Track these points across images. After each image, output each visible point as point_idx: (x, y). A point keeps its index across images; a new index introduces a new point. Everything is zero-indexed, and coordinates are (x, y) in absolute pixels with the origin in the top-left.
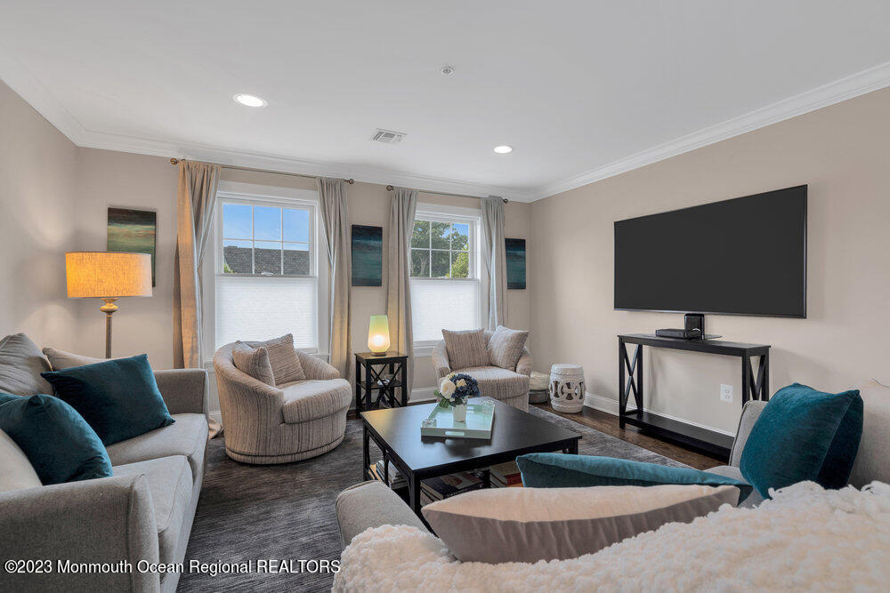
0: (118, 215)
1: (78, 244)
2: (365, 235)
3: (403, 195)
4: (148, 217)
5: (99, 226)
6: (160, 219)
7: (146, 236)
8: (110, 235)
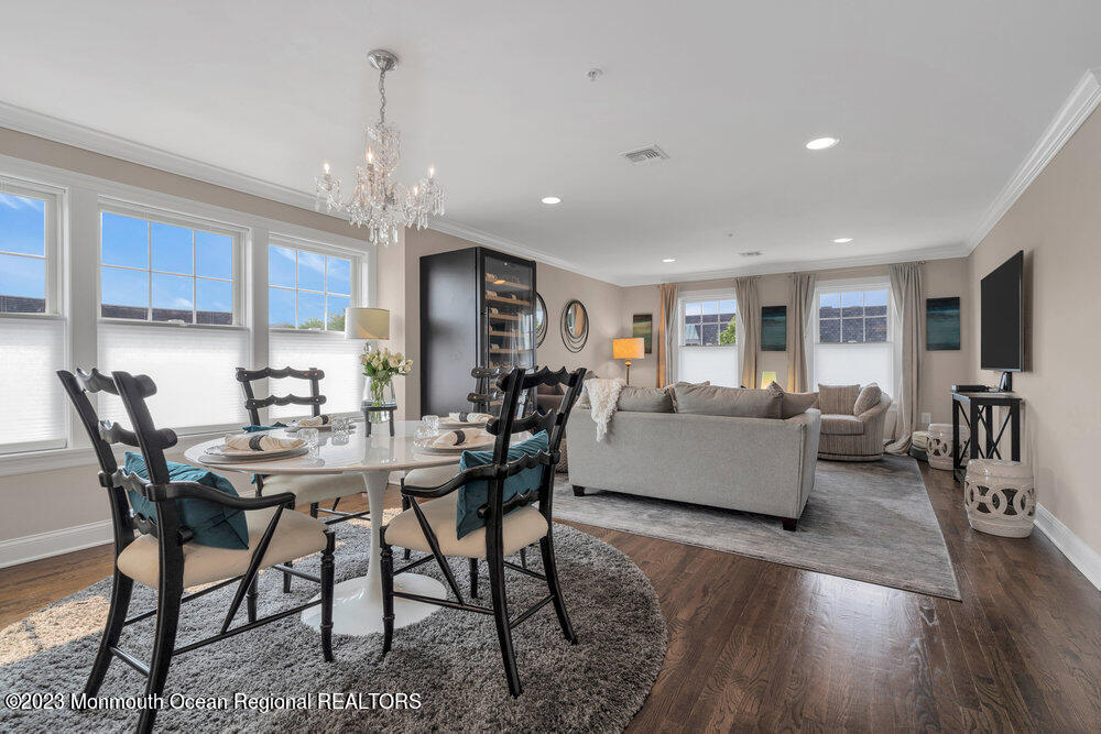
0: (638, 318)
1: (622, 335)
2: (773, 313)
3: (801, 278)
4: (648, 317)
5: (630, 324)
6: (654, 318)
7: (647, 328)
8: (634, 328)
